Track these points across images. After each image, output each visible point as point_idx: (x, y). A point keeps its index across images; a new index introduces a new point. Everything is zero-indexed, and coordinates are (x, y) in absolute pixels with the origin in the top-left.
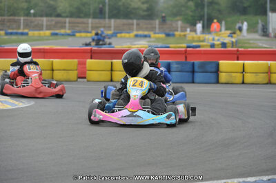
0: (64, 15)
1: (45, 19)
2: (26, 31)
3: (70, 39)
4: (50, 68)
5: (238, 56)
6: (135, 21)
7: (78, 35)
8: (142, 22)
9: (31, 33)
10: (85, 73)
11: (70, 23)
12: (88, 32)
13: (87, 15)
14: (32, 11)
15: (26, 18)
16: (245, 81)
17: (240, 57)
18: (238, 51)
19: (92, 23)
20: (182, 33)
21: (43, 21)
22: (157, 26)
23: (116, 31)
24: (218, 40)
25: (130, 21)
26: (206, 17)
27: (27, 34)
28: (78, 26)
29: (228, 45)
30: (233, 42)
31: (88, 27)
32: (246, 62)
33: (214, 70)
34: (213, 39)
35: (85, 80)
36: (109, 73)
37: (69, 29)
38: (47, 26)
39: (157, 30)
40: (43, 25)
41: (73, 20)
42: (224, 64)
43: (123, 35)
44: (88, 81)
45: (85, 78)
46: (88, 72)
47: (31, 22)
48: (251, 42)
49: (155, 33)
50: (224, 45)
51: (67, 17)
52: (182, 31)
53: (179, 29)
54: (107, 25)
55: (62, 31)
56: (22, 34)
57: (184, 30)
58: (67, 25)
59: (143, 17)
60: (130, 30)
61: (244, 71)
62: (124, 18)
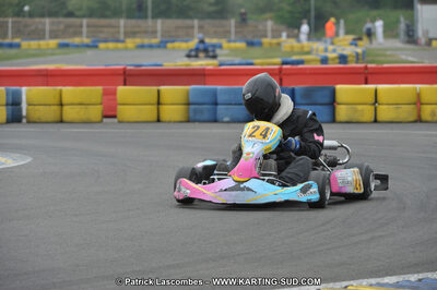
0: (77, 13)
1: (47, 21)
2: (17, 41)
3: (90, 53)
4: (56, 101)
5: (366, 76)
6: (196, 22)
7: (102, 45)
8: (207, 23)
9: (25, 44)
10: (115, 109)
11: (88, 26)
12: (118, 41)
13: (117, 14)
14: (26, 8)
15: (15, 19)
16: (379, 119)
17: (370, 77)
18: (366, 68)
19: (125, 27)
20: (275, 41)
21: (44, 24)
22: (233, 30)
23: (164, 39)
24: (334, 51)
25: (188, 22)
26: (313, 13)
27: (18, 46)
28: (101, 32)
29: (349, 59)
30: (357, 54)
31: (119, 32)
32: (380, 87)
33: (327, 100)
34: (326, 50)
35: (115, 120)
36: (155, 107)
37: (88, 37)
38: (51, 31)
39: (233, 37)
40: (44, 31)
41: (94, 21)
42: (344, 90)
43: (177, 44)
44: (120, 122)
45: (115, 117)
46: (119, 107)
47: (26, 26)
48: (388, 53)
49: (229, 41)
50: (343, 59)
51: (84, 16)
52: (273, 37)
53: (269, 34)
54: (150, 29)
55: (77, 40)
56: (11, 46)
57: (276, 34)
58: (85, 30)
59: (210, 16)
60: (188, 37)
61: (376, 102)
62: (178, 17)
